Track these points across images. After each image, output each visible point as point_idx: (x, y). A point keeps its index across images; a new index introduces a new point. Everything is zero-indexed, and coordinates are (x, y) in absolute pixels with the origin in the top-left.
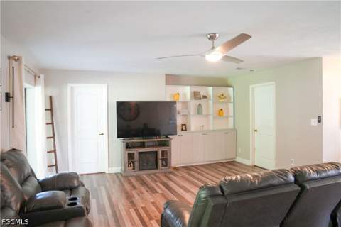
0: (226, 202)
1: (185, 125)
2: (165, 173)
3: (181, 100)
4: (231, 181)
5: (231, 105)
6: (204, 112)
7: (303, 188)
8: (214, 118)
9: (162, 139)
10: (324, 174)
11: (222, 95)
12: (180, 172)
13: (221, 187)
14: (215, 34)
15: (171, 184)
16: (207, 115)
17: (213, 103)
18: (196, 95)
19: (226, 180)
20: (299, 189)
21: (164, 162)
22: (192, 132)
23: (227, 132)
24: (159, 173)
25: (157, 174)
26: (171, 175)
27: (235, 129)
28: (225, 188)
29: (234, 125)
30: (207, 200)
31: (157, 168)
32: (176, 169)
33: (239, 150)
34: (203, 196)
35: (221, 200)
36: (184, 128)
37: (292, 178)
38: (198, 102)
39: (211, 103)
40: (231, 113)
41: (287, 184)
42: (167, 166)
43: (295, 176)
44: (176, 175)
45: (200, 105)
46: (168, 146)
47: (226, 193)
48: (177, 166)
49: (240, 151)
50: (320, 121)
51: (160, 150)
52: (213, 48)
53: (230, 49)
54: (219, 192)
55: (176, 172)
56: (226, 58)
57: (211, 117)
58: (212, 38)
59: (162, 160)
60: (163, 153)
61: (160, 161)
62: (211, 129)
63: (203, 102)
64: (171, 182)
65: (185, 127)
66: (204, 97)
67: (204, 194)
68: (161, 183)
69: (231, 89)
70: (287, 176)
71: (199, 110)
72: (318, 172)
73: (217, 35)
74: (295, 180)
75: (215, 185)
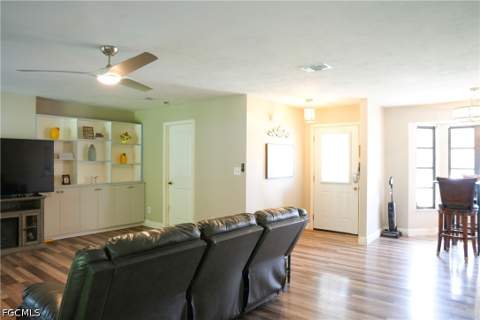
0: (112, 267)
1: (68, 176)
2: (32, 251)
3: (61, 137)
4: (120, 241)
5: (138, 149)
6: (99, 157)
7: (210, 243)
8: (113, 166)
9: (29, 197)
10: (234, 227)
11: (126, 134)
12: (59, 246)
13: (106, 250)
14: (112, 48)
15: (43, 266)
16: (103, 163)
17: (113, 145)
18: (86, 133)
19: (113, 240)
20: (206, 244)
21: (31, 234)
22: (81, 186)
23: (131, 185)
24: (22, 252)
25: (18, 255)
26: (43, 253)
27: (142, 182)
28: (112, 251)
29: (142, 176)
30: (86, 268)
31: (17, 245)
32: (53, 243)
33: (149, 210)
34: (81, 263)
35: (106, 266)
36: (66, 180)
37: (198, 234)
38: (89, 142)
39: (109, 144)
40: (138, 160)
41: (192, 239)
42: (35, 239)
43: (202, 230)
44: (52, 253)
45: (92, 146)
46: (38, 208)
47: (113, 257)
48: (55, 239)
49: (149, 212)
50: (243, 170)
51: (23, 215)
52: (109, 66)
53: (131, 71)
54: (104, 256)
55: (51, 248)
56: (127, 82)
57: (109, 164)
58: (109, 51)
59: (28, 231)
60: (30, 220)
61: (24, 233)
62: (109, 181)
63: (96, 142)
64: (42, 264)
65: (68, 180)
66: (99, 135)
67: (81, 261)
68: (24, 267)
69: (139, 126)
70: (192, 231)
71: (91, 154)
72: (227, 224)
73: (116, 50)
74: (202, 235)
75: (98, 247)
